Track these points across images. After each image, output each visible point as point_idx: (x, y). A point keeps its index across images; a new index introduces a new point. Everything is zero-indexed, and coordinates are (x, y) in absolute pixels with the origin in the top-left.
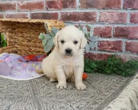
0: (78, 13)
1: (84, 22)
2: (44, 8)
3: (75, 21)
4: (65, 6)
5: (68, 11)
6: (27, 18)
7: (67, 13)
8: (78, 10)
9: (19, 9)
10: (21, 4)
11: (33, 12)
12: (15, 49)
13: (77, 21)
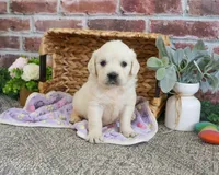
0: (185, 22)
1: (194, 37)
2: (117, 11)
3: (178, 35)
4: (159, 10)
5: (164, 18)
6: (80, 27)
7: (162, 22)
8: (184, 18)
9: (63, 10)
10: (69, 3)
11: (93, 18)
12: (62, 83)
13: (183, 35)
